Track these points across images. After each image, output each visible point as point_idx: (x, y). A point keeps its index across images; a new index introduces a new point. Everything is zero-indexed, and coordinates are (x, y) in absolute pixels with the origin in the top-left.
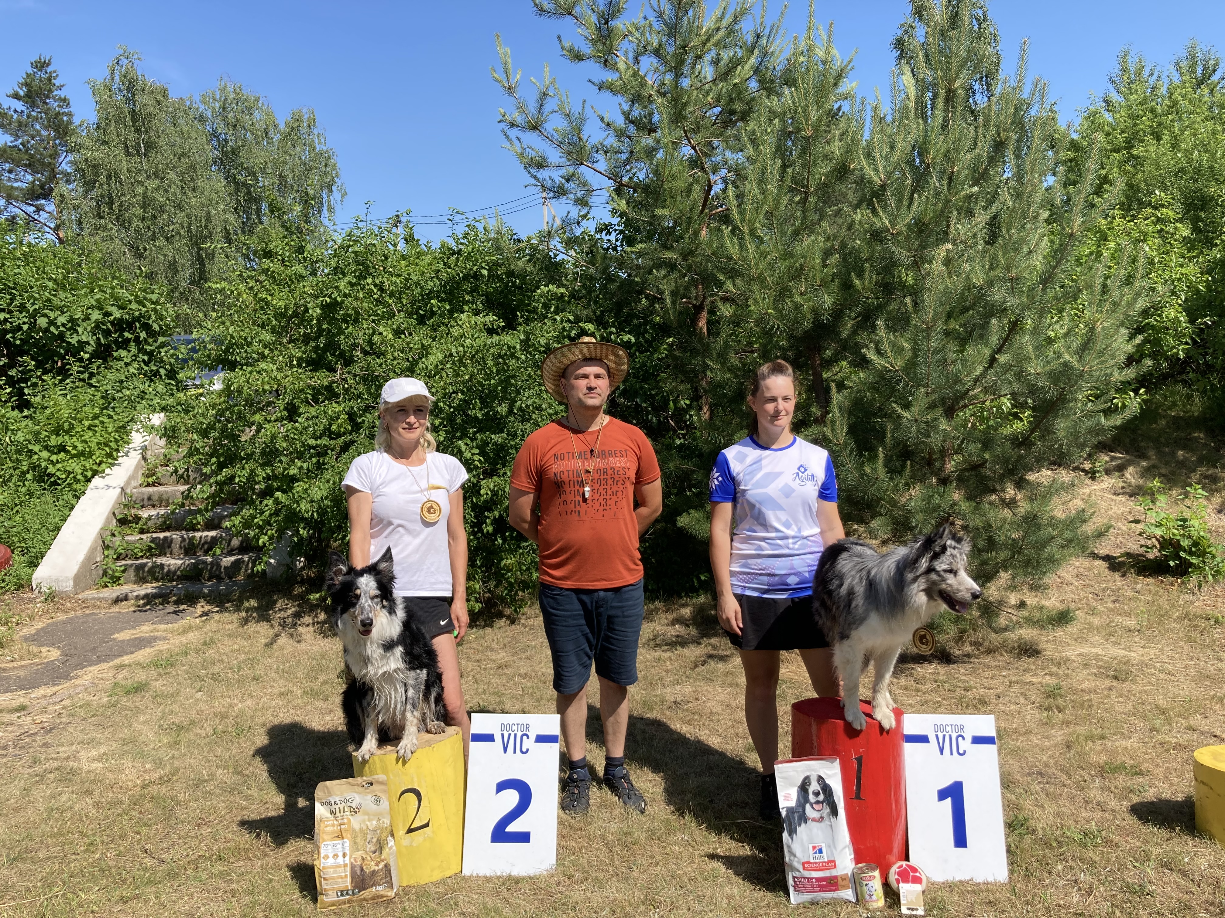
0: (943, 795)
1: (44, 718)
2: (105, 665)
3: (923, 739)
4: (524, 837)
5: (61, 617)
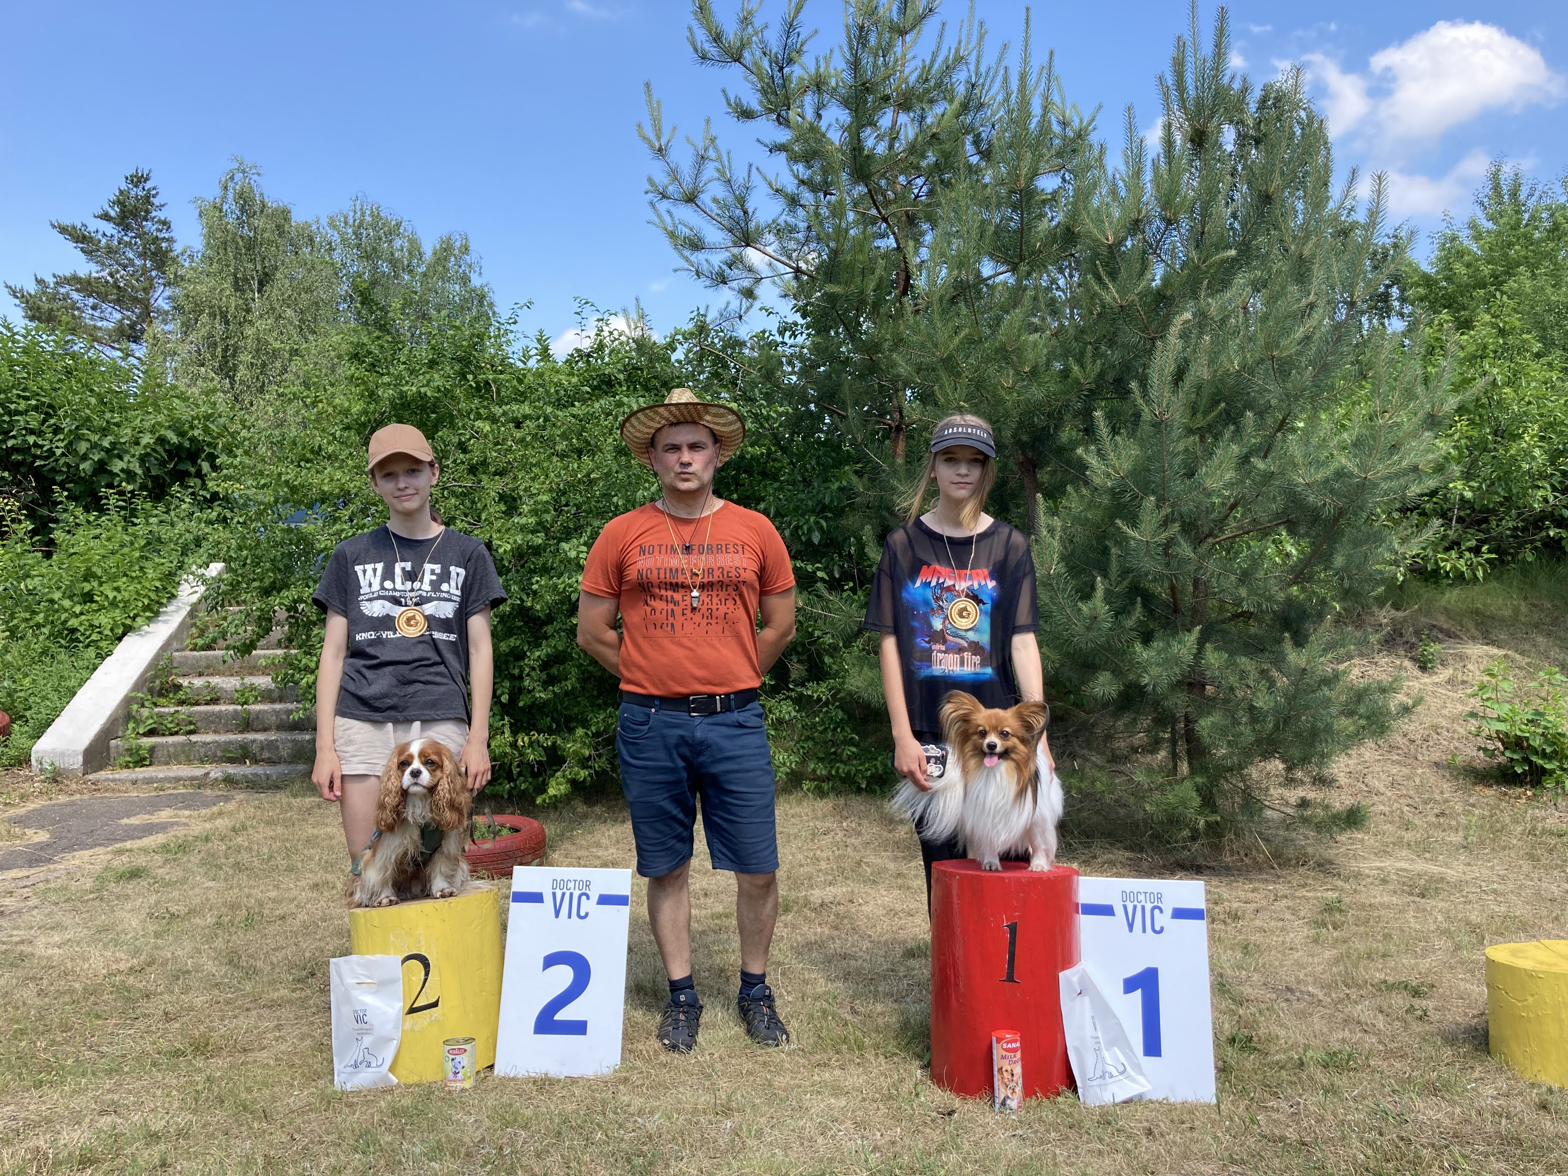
0: (1130, 985)
1: (7, 901)
2: (100, 850)
3: (1106, 910)
4: (579, 1028)
5: (63, 799)
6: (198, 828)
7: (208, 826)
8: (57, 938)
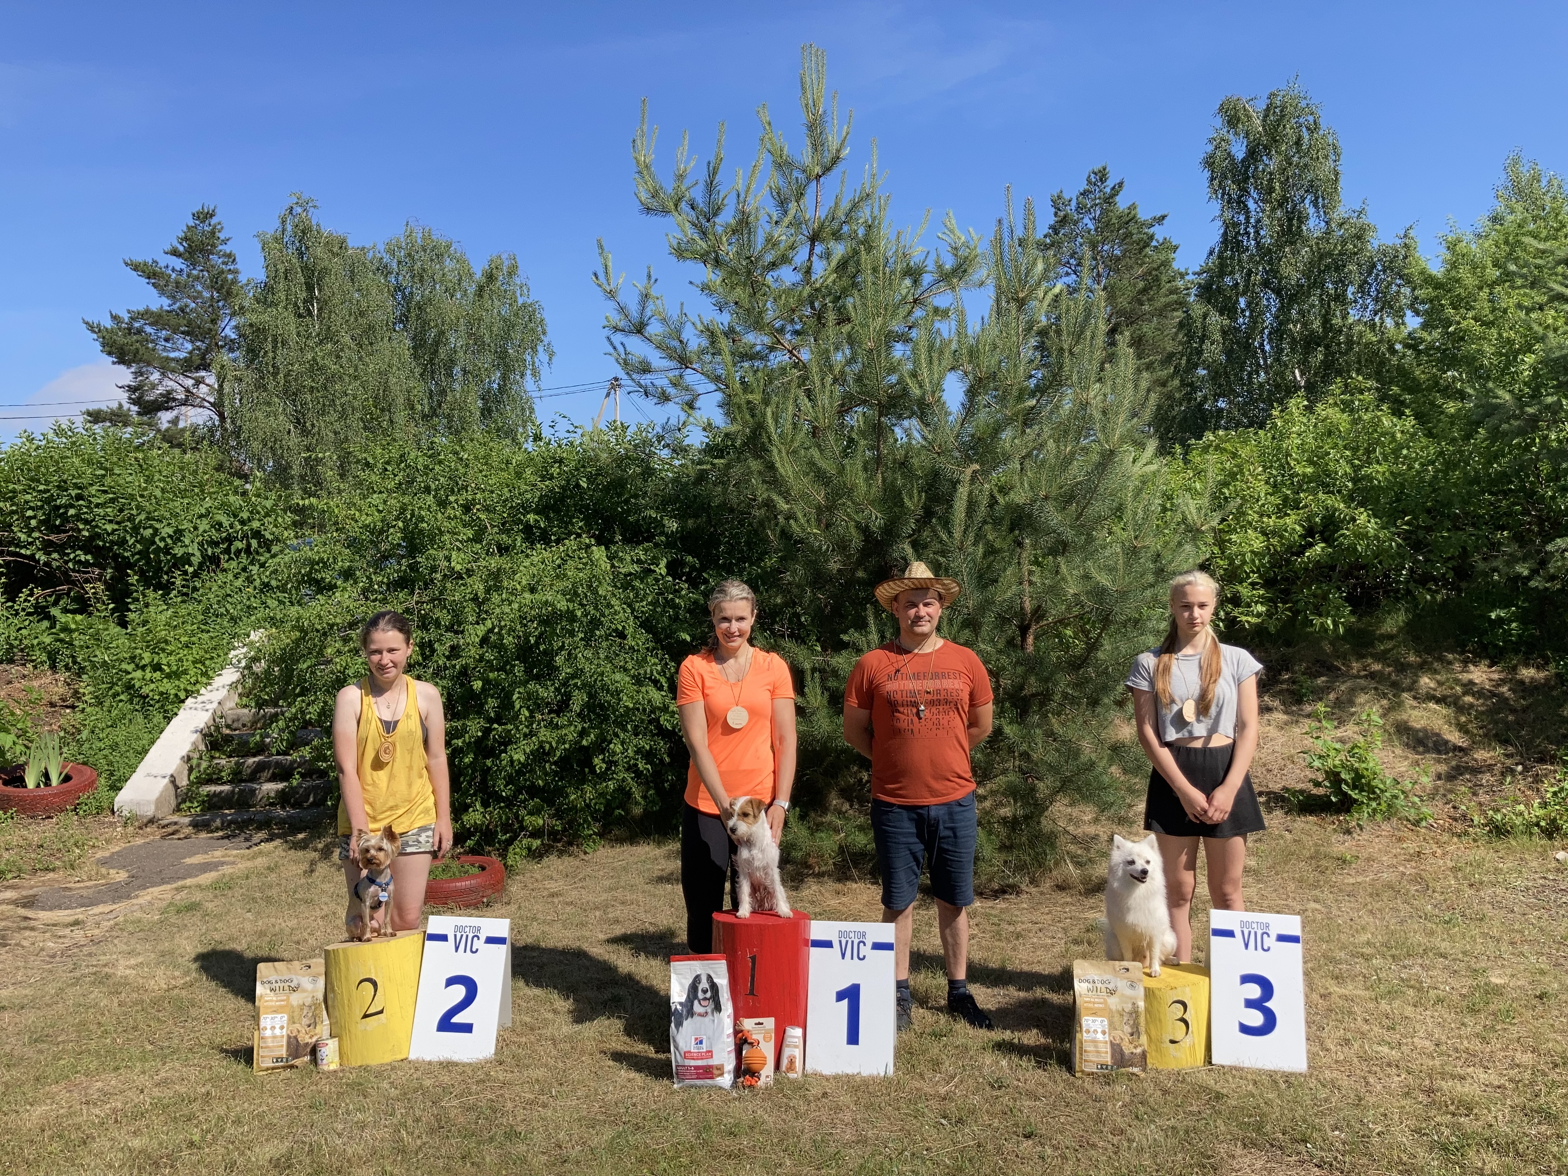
0: (840, 996)
1: (96, 932)
2: (169, 887)
3: (828, 944)
4: (467, 1028)
6: (243, 866)
7: (249, 864)
8: (133, 962)
